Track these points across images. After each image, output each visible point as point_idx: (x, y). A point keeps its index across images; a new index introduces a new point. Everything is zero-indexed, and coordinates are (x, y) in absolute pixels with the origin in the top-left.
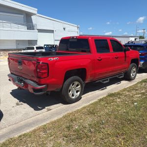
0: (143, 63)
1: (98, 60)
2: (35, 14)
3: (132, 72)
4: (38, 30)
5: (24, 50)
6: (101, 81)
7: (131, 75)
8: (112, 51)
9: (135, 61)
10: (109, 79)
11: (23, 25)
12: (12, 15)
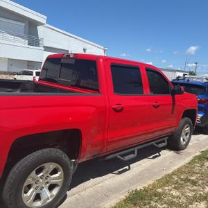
0: (202, 118)
1: (114, 109)
2: (42, 24)
3: (183, 133)
4: (44, 47)
5: (18, 74)
6: (118, 155)
7: (182, 140)
8: (147, 93)
9: (190, 114)
10: (136, 150)
11: (22, 37)
12: (8, 21)
